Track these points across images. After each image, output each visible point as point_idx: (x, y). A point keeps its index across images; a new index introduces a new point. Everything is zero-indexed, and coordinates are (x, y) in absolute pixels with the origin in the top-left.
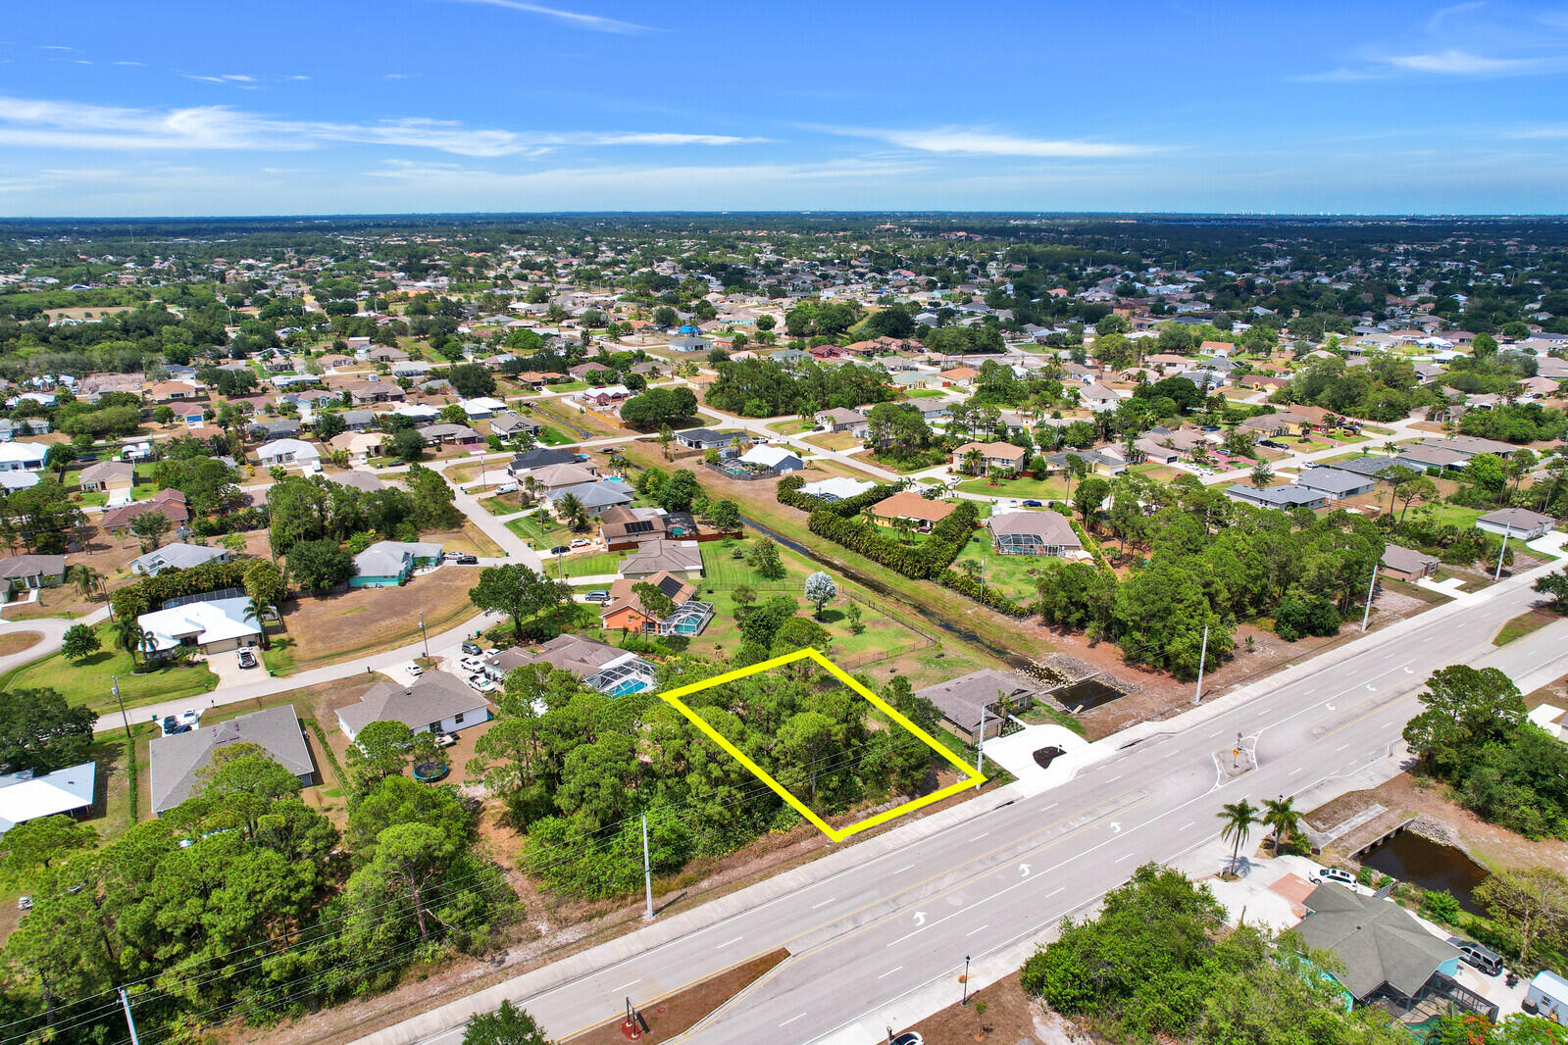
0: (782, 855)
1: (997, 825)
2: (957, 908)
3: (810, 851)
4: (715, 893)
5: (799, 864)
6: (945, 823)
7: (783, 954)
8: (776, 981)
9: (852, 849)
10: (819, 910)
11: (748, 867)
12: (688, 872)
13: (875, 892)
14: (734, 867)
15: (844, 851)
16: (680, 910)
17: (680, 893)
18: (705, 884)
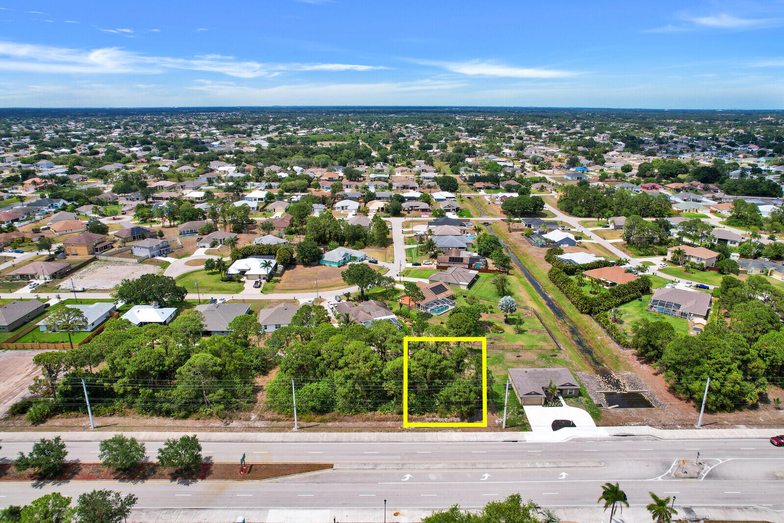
0: (374, 424)
1: (494, 449)
2: (429, 480)
3: (389, 427)
4: (330, 429)
5: (378, 431)
6: (467, 439)
7: (331, 466)
8: (316, 476)
9: (409, 434)
10: (366, 455)
11: (354, 424)
12: (327, 416)
13: (399, 457)
14: (348, 422)
15: (405, 433)
16: (310, 431)
17: (316, 424)
18: (330, 424)
